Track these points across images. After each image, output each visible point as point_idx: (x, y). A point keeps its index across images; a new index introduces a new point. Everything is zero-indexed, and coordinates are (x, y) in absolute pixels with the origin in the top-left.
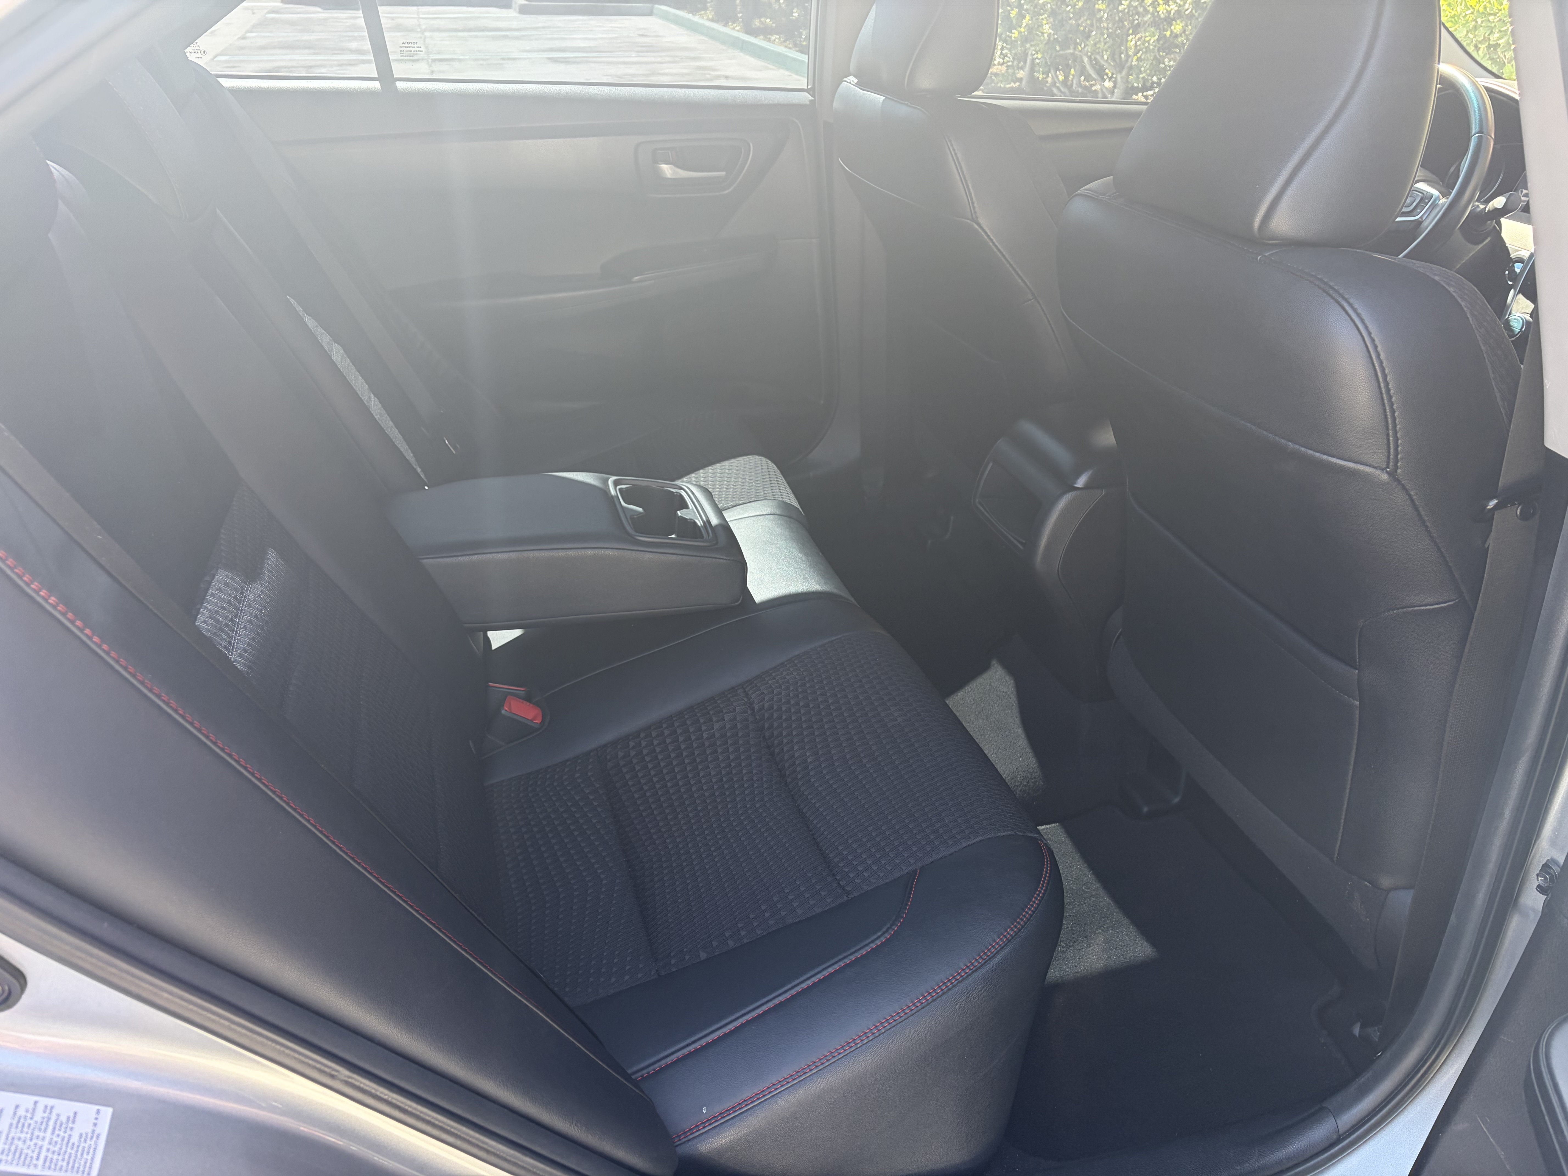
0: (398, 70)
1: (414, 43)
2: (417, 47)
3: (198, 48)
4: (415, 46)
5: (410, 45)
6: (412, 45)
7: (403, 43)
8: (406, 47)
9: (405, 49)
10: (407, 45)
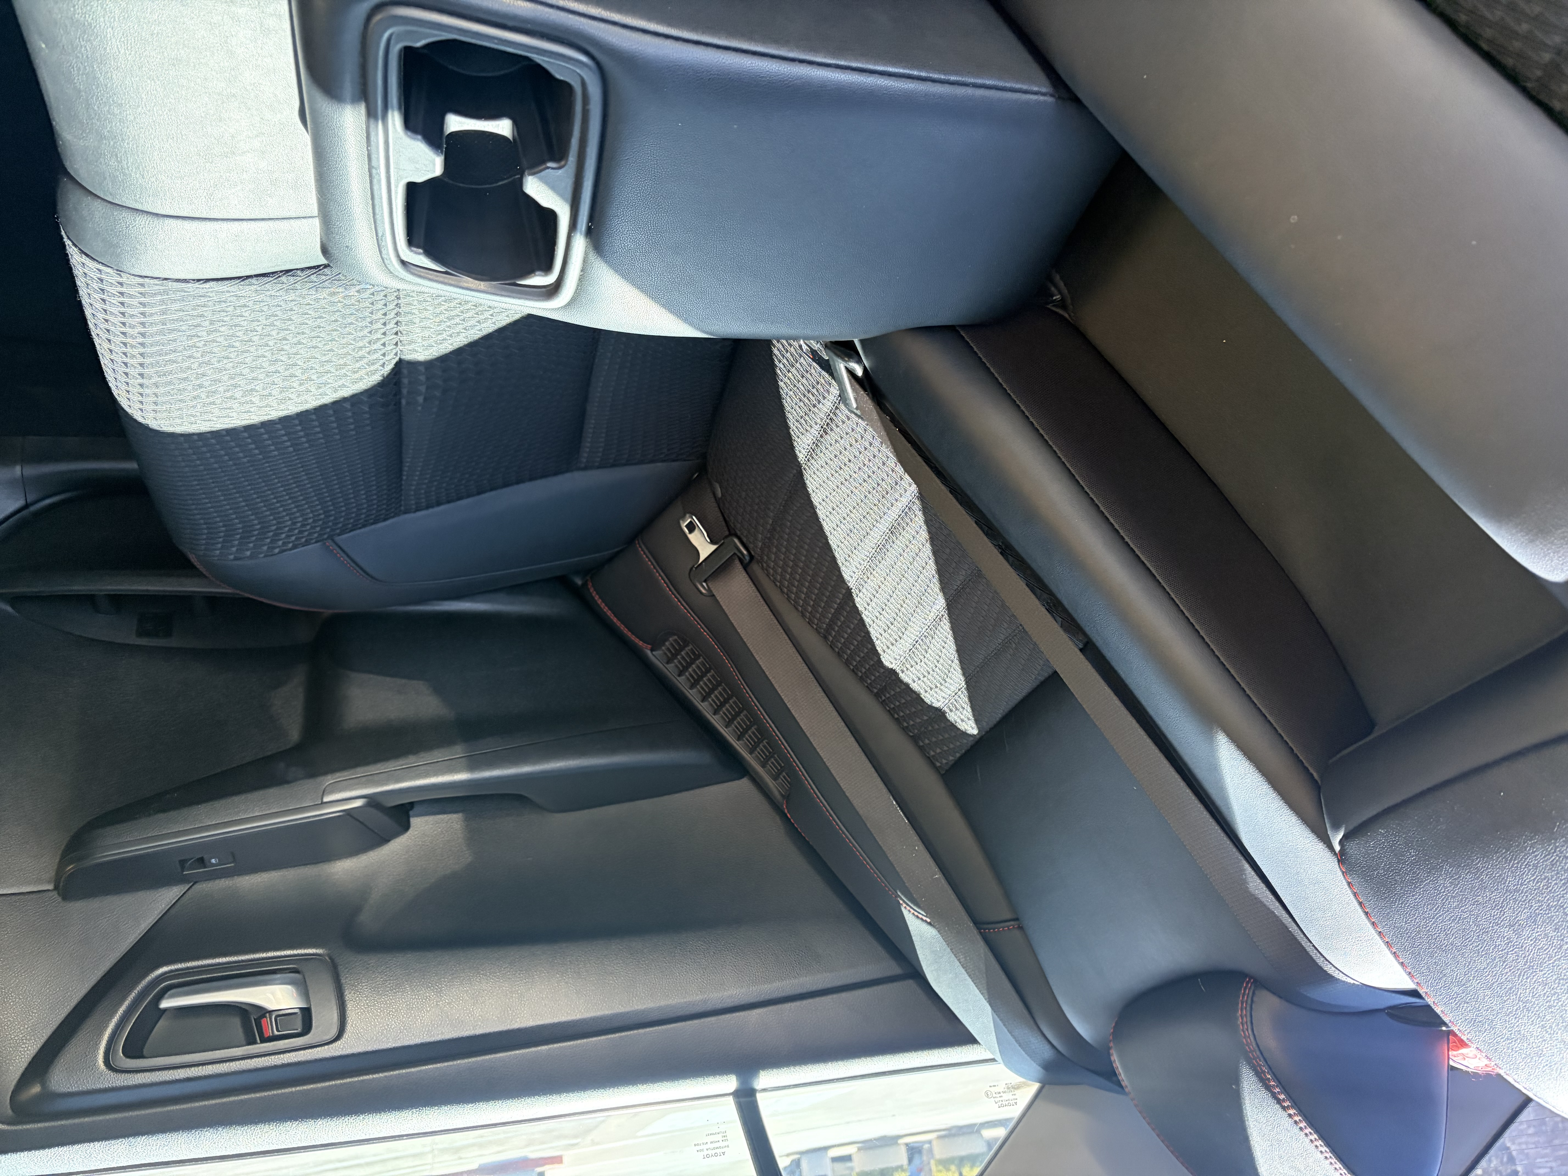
0: (729, 1110)
1: (708, 1156)
2: (702, 1150)
3: (997, 1100)
4: (706, 1152)
5: (713, 1152)
6: (710, 1152)
7: (724, 1153)
8: (720, 1147)
9: (721, 1144)
10: (718, 1151)
